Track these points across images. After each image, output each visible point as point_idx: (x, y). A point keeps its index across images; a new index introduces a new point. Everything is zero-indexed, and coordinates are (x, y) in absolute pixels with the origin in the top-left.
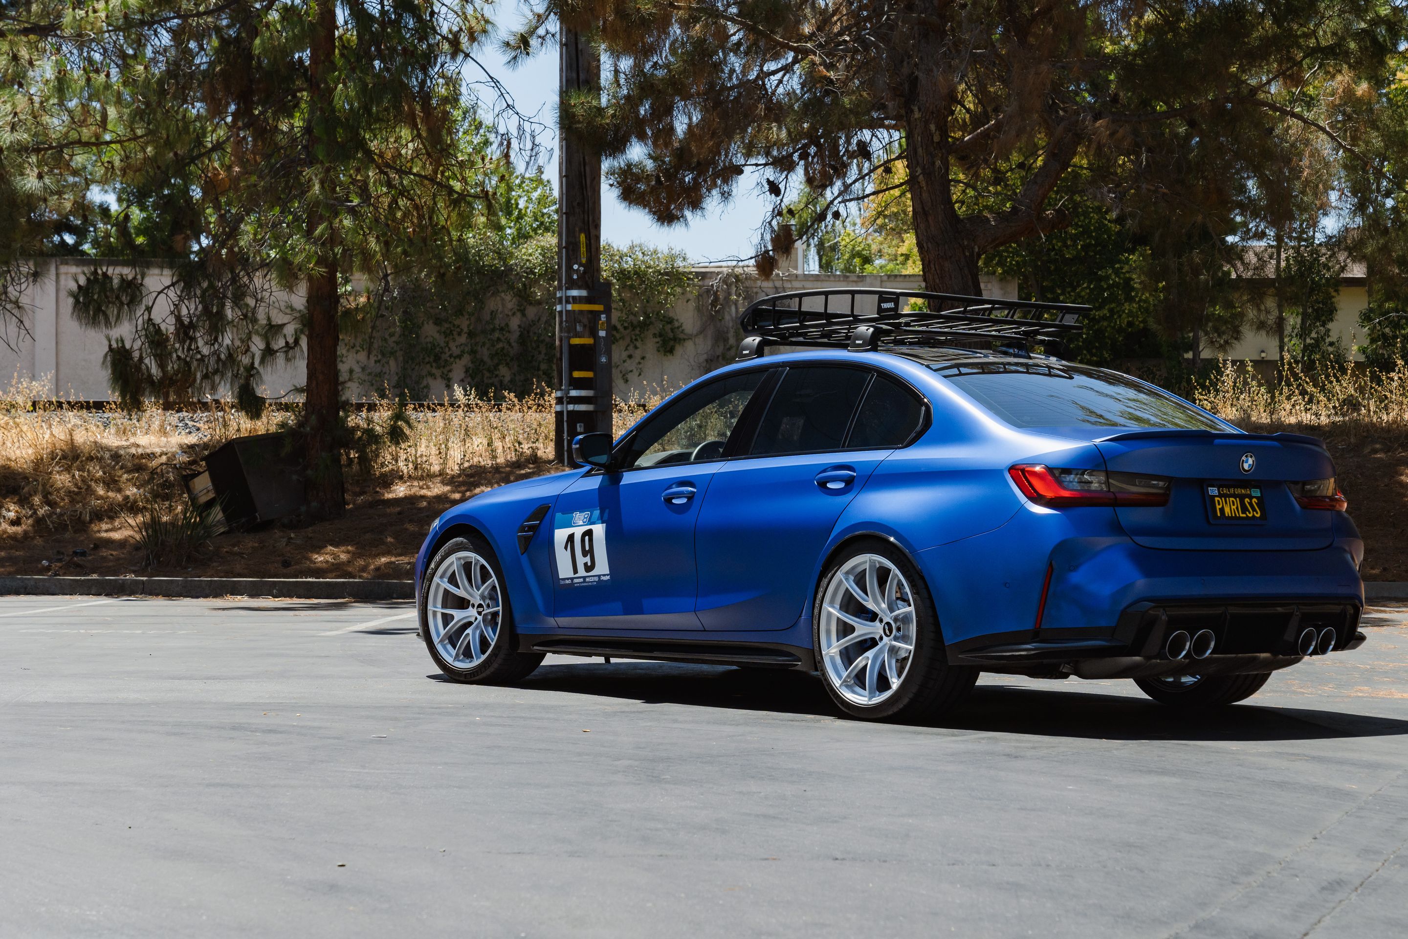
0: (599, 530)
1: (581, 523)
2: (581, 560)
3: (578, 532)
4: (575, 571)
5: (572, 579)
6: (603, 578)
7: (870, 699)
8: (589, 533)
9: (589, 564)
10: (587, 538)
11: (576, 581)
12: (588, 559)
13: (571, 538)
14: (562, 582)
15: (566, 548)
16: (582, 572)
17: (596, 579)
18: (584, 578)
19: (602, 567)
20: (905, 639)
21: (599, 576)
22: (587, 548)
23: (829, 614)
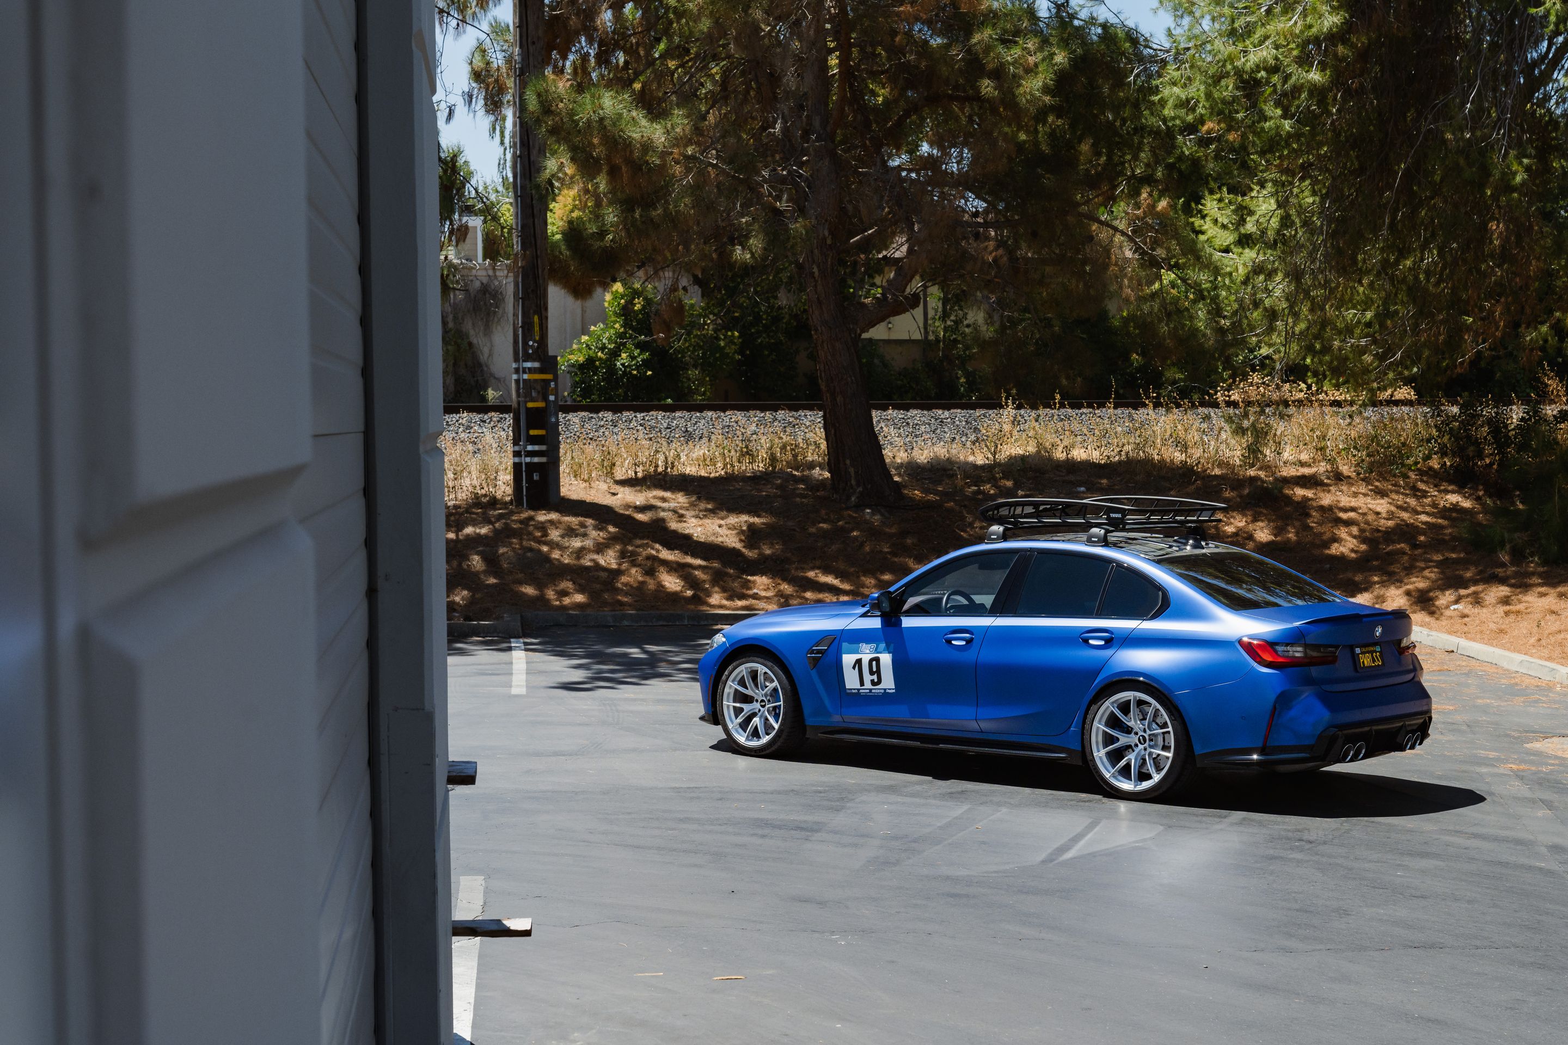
0: (886, 659)
1: (868, 651)
2: (867, 678)
3: (866, 658)
4: (862, 683)
5: (858, 690)
6: (888, 691)
7: (1135, 786)
8: (877, 660)
9: (876, 680)
10: (874, 663)
11: (861, 691)
12: (875, 677)
13: (859, 662)
14: (849, 691)
15: (854, 668)
16: (868, 685)
17: (883, 691)
18: (871, 690)
19: (888, 683)
20: (1166, 748)
21: (885, 690)
22: (874, 669)
23: (1098, 728)
